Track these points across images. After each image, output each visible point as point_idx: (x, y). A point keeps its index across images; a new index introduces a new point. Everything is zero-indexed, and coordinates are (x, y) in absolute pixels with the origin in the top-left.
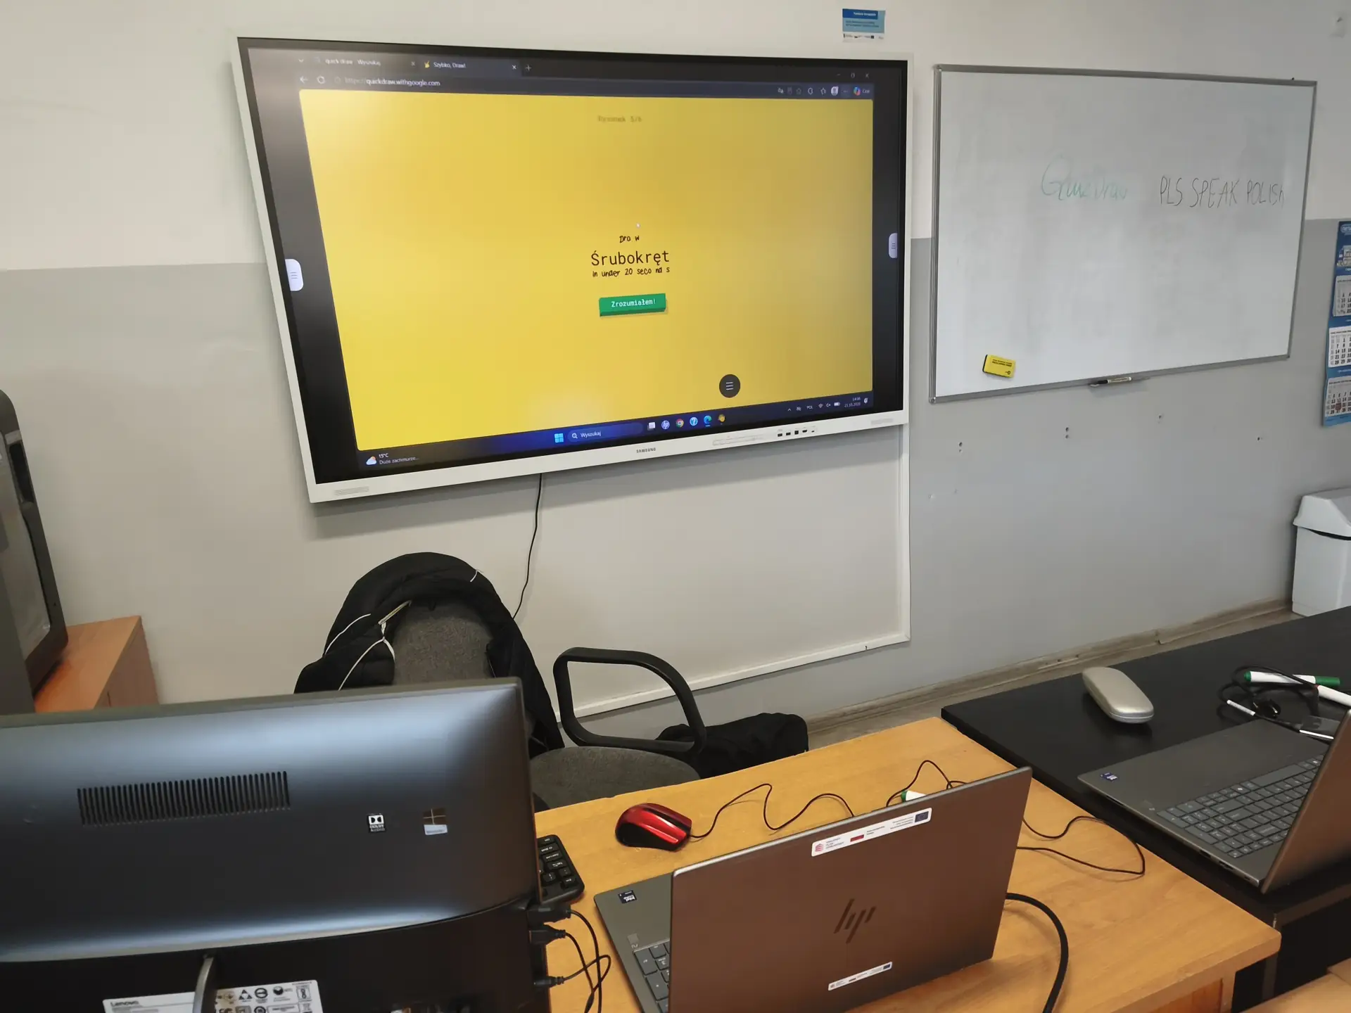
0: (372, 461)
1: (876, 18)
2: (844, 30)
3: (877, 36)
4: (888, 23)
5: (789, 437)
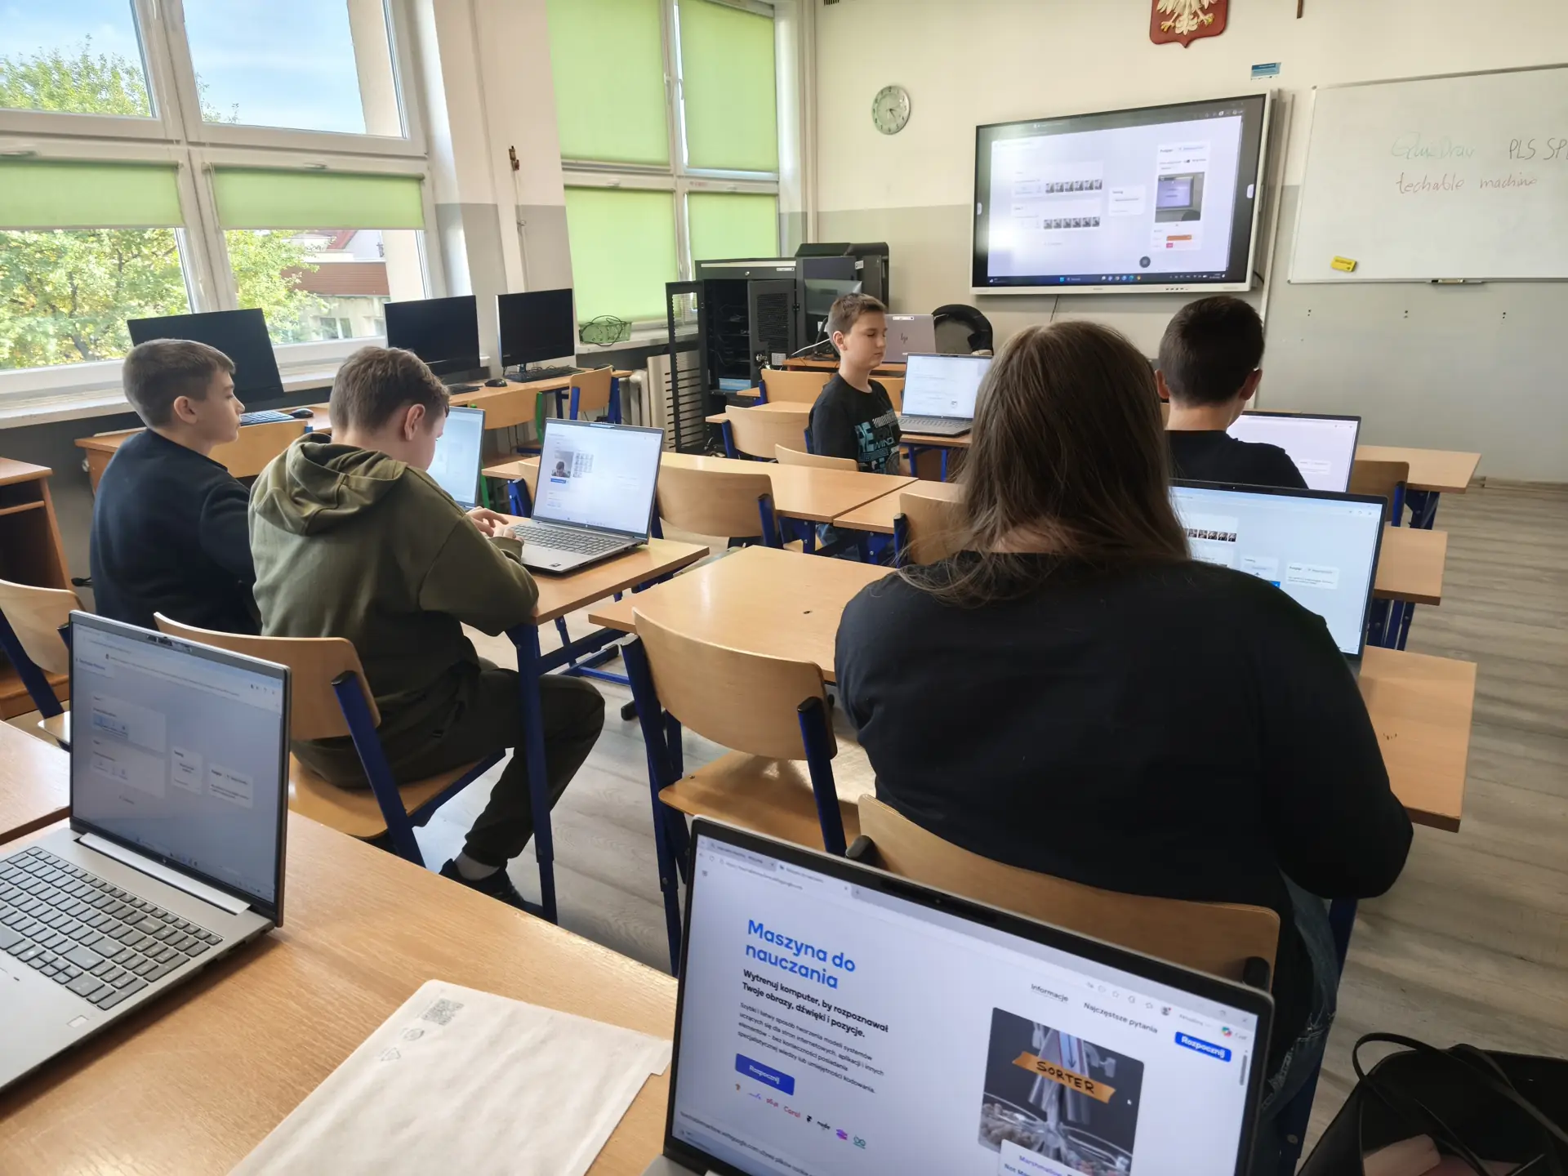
0: (991, 281)
1: (1274, 67)
2: (1251, 77)
3: (1274, 76)
4: (1282, 68)
5: (1173, 291)
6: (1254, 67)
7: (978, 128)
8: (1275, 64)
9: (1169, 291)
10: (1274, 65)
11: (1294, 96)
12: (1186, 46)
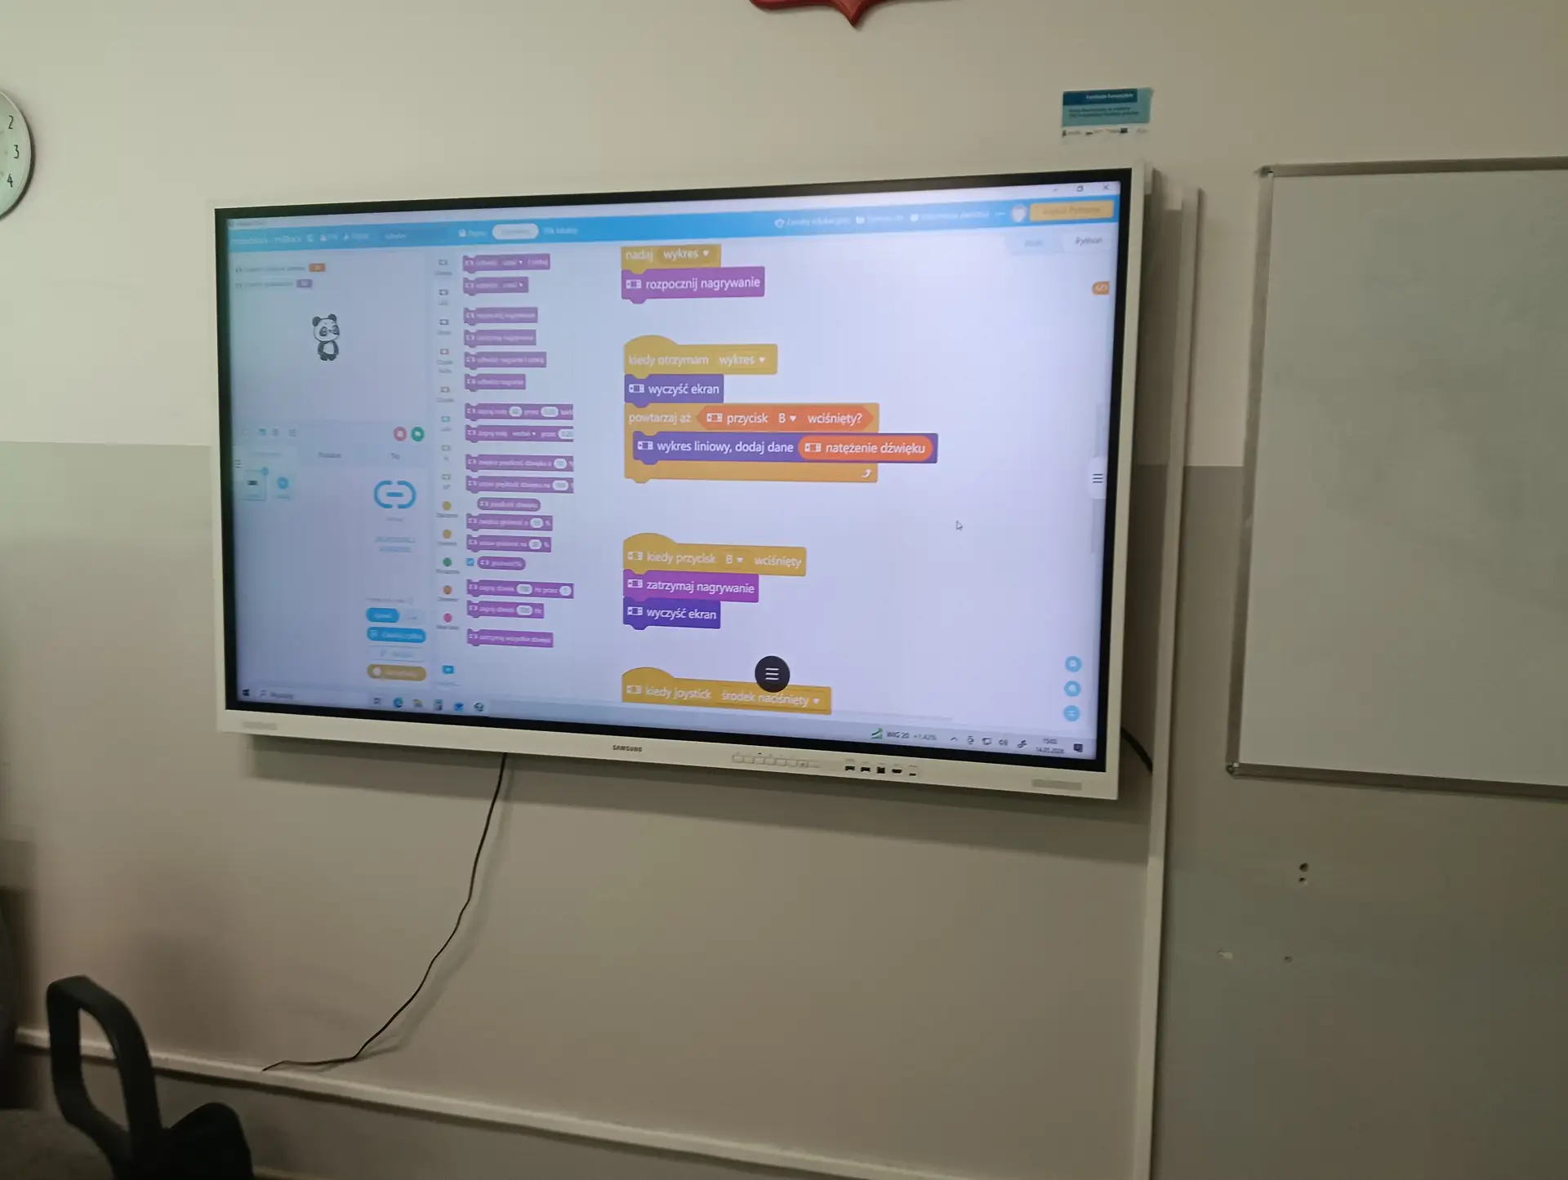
1: (1134, 100)
2: (1064, 124)
3: (1132, 128)
4: (1156, 107)
5: (865, 776)
6: (1071, 99)
7: (223, 217)
8: (1134, 92)
9: (856, 774)
10: (1131, 96)
11: (1201, 195)
12: (856, 20)
